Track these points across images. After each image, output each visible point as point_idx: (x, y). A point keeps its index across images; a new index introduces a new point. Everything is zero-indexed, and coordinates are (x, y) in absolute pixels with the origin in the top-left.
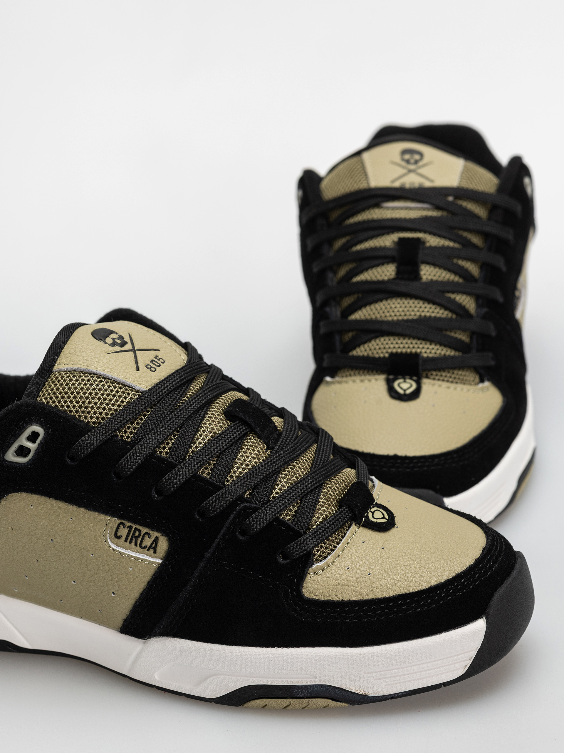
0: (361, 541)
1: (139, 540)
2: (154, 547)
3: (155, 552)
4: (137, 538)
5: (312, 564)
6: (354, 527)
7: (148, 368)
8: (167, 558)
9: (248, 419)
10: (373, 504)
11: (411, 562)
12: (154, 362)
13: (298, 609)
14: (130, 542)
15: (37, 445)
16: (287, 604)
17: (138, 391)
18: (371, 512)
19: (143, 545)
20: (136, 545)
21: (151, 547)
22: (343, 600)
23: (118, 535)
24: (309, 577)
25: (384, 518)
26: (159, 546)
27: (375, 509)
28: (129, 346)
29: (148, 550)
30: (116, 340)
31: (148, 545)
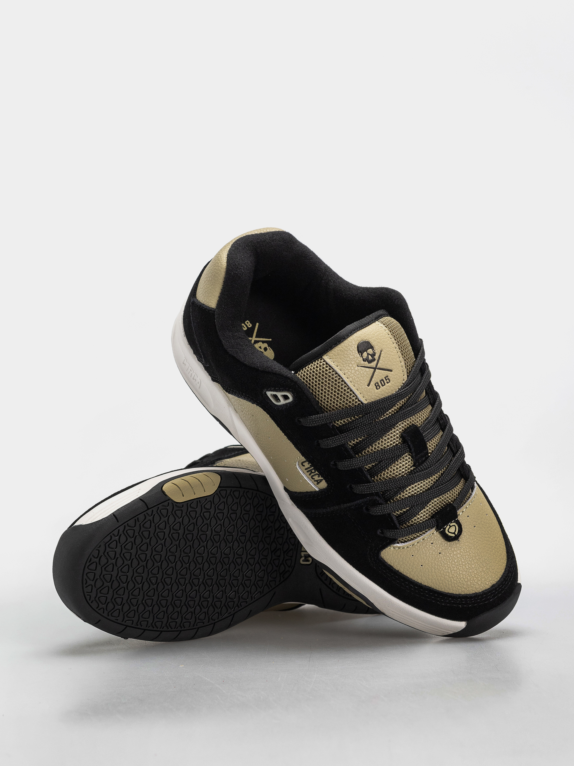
0: (431, 542)
1: (313, 474)
2: (318, 482)
3: (317, 484)
4: (312, 472)
5: (394, 544)
6: (433, 530)
7: (375, 385)
8: (321, 491)
9: (411, 446)
10: (455, 520)
11: (449, 571)
12: (382, 382)
13: (373, 559)
14: (308, 472)
15: (285, 403)
16: (369, 553)
17: (359, 401)
18: (450, 525)
19: (313, 477)
20: (310, 475)
21: (317, 481)
22: (398, 571)
23: (303, 464)
24: (389, 548)
25: (454, 533)
26: (321, 483)
27: (454, 524)
28: (373, 364)
29: (314, 481)
30: (369, 356)
31: (316, 480)
